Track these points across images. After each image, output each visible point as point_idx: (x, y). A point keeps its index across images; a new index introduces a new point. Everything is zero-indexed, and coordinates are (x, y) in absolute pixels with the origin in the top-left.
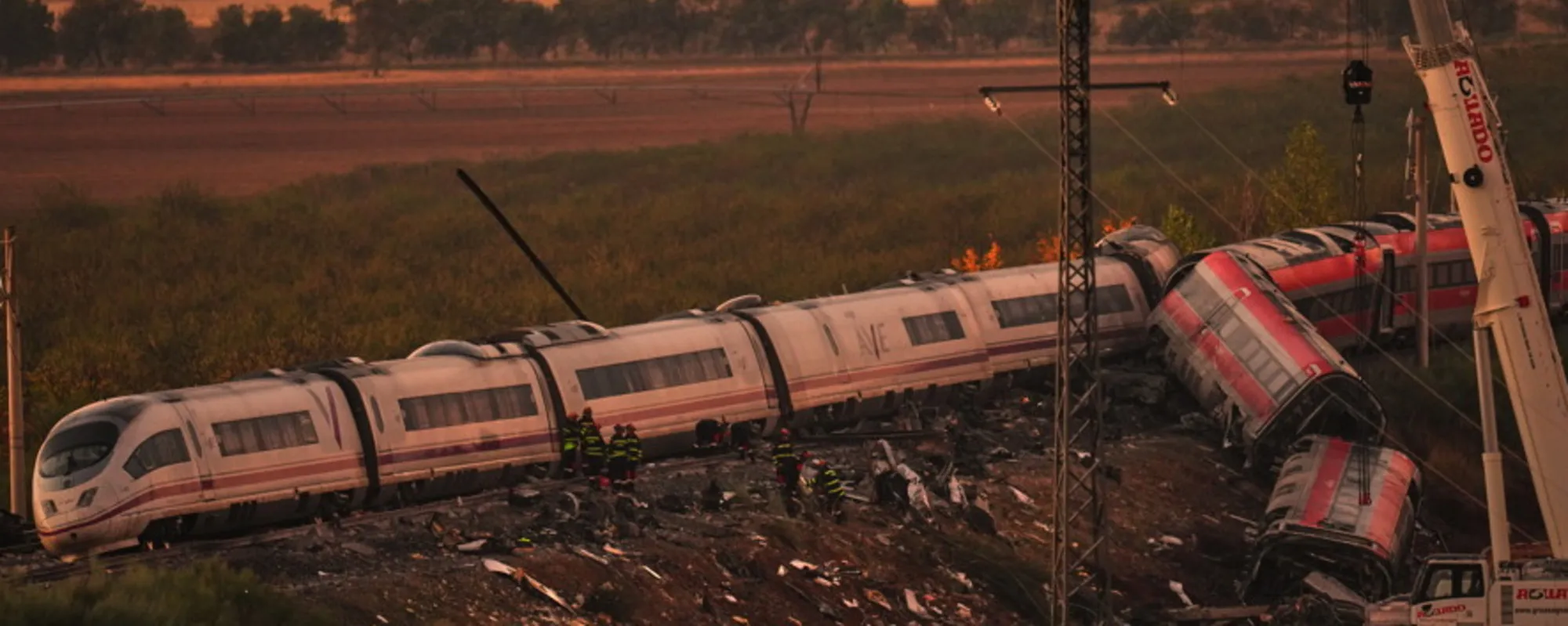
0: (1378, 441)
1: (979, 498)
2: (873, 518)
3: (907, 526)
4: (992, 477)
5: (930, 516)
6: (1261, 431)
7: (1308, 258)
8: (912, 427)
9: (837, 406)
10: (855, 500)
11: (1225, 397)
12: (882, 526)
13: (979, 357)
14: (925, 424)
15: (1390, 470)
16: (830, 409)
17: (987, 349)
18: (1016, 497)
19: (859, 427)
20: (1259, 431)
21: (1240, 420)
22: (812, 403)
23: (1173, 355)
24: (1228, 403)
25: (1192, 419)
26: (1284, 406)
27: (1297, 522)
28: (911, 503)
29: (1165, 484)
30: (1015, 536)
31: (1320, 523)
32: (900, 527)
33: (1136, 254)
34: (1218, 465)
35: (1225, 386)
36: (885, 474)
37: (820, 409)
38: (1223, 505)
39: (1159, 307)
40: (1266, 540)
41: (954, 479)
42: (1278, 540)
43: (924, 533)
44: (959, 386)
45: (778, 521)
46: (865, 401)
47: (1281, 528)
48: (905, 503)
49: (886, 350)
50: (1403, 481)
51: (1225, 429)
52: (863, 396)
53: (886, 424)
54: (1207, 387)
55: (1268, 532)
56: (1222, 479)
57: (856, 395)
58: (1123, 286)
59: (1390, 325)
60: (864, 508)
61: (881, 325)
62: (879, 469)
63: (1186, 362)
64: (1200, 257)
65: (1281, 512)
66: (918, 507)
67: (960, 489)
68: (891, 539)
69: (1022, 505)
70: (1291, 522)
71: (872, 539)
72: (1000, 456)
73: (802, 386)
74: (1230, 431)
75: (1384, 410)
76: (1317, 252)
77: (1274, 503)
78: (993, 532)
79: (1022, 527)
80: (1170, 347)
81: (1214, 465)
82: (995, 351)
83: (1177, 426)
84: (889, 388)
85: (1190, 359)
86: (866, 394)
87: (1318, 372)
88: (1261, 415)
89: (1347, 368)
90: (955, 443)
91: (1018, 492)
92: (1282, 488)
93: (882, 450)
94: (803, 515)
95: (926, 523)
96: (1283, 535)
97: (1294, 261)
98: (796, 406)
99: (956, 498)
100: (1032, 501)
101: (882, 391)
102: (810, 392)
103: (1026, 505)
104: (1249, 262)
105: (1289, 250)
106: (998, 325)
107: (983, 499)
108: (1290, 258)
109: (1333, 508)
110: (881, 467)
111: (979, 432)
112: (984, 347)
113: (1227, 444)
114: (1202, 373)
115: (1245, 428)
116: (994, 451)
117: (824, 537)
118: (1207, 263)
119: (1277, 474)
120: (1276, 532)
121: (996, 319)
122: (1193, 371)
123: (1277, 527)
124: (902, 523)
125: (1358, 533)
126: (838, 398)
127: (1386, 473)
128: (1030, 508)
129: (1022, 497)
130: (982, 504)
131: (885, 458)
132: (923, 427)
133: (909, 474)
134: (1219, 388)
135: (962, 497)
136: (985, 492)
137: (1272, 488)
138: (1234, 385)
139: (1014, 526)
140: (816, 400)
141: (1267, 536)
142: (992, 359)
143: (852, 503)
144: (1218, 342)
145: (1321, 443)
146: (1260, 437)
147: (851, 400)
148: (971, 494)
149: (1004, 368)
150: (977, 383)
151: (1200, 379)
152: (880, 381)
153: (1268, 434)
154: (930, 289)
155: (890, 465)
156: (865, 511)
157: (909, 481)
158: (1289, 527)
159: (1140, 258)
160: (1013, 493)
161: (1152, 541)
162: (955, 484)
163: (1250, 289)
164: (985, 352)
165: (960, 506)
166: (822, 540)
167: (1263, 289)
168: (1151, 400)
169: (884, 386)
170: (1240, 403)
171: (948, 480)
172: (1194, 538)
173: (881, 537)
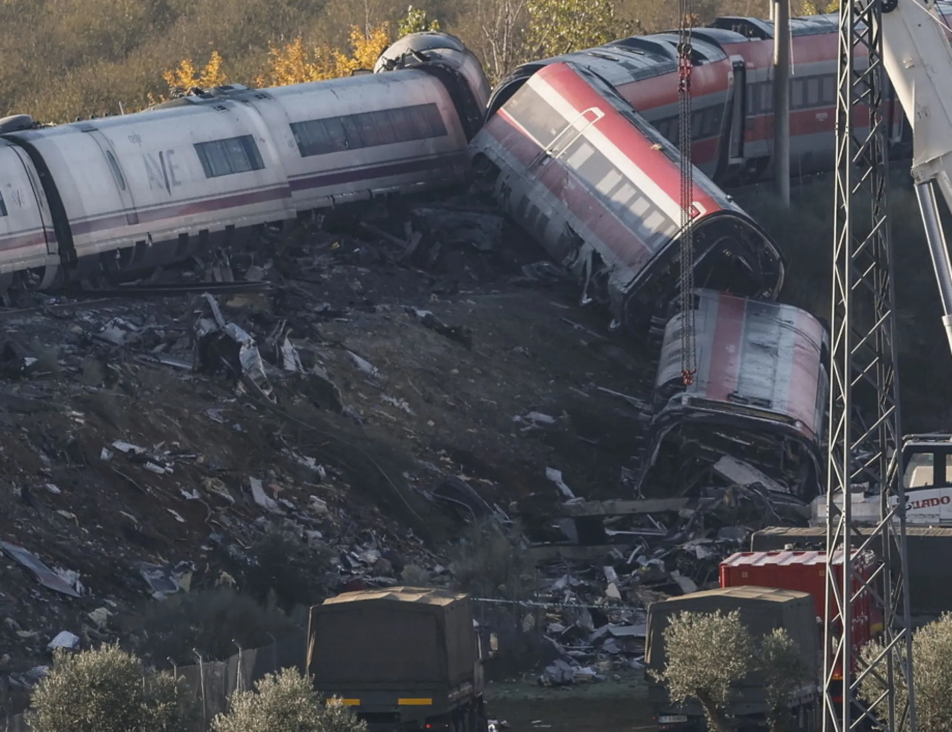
0: (776, 296)
1: (316, 366)
2: (199, 390)
3: (242, 399)
4: (325, 340)
5: (267, 388)
6: (633, 284)
7: (654, 72)
8: (223, 278)
9: (125, 251)
10: (175, 368)
11: (581, 242)
12: (208, 398)
13: (282, 192)
14: (236, 273)
15: (797, 331)
16: (118, 256)
17: (290, 182)
18: (356, 365)
19: (153, 278)
20: (629, 284)
21: (603, 271)
22: (97, 248)
23: (507, 190)
24: (586, 250)
25: (540, 268)
26: (660, 254)
27: (702, 395)
28: (243, 371)
29: (521, 349)
30: (362, 412)
31: (729, 396)
32: (233, 400)
33: (446, 66)
34: (576, 326)
35: (581, 229)
36: (211, 336)
37: (106, 256)
38: (589, 374)
39: (483, 131)
40: (667, 418)
41: (287, 341)
42: (682, 419)
43: (261, 408)
44: (259, 228)
45: (91, 393)
46: (157, 245)
47: (685, 402)
48: (236, 372)
49: (178, 183)
50: (814, 345)
51: (584, 281)
52: (154, 241)
53: (188, 274)
54: (556, 228)
55: (667, 408)
56: (584, 343)
57: (146, 238)
58: (434, 105)
59: (741, 155)
60: (187, 377)
61: (171, 152)
62: (204, 330)
63: (525, 200)
64: (531, 70)
65: (678, 384)
66: (252, 376)
67: (294, 354)
68: (224, 415)
69: (364, 374)
70: (695, 396)
71: (202, 415)
72: (326, 315)
73: (87, 226)
74: (591, 283)
75: (782, 258)
76: (663, 63)
77: (667, 373)
78: (336, 407)
79: (367, 400)
80: (502, 178)
81: (572, 325)
82: (297, 184)
83: (519, 279)
84: (183, 230)
85: (531, 196)
86: (157, 237)
87: (703, 211)
88: (631, 264)
89: (735, 207)
90: (272, 298)
91: (358, 359)
92: (671, 355)
93: (207, 306)
94: (120, 385)
95: (263, 395)
96: (687, 411)
97: (640, 75)
98: (80, 252)
99: (290, 365)
100: (376, 369)
101: (175, 234)
102: (95, 235)
103: (369, 374)
104: (595, 76)
105: (632, 62)
106: (298, 152)
107: (321, 366)
108: (636, 71)
109: (740, 378)
110: (206, 327)
111: (294, 284)
112: (285, 180)
113: (585, 301)
114: (549, 213)
115: (612, 281)
116: (319, 308)
117: (147, 413)
118: (543, 77)
119: (661, 338)
120: (676, 408)
121: (296, 146)
122: (535, 209)
123: (679, 401)
124: (234, 395)
125: (776, 409)
126: (126, 242)
127: (793, 335)
128: (373, 378)
129: (364, 365)
130: (320, 371)
131: (210, 315)
132: (235, 278)
133: (240, 336)
134: (573, 232)
135: (297, 364)
136: (321, 358)
137: (657, 356)
138: (592, 227)
139: (358, 400)
140: (104, 244)
141: (669, 413)
142: (296, 194)
143: (171, 372)
144: (567, 174)
145: (711, 300)
146: (630, 292)
147: (141, 244)
148: (307, 359)
149: (307, 205)
150: (279, 223)
151: (545, 219)
152: (173, 221)
153: (639, 288)
154: (222, 108)
155: (218, 325)
156: (189, 381)
157: (240, 344)
158: (692, 401)
159: (453, 71)
160: (352, 360)
161: (517, 418)
162: (288, 347)
163: (602, 109)
164: (288, 186)
165: (297, 375)
166: (145, 416)
167: (618, 109)
168: (486, 246)
169: (175, 228)
170: (601, 248)
171: (281, 343)
172: (565, 416)
173: (212, 414)
